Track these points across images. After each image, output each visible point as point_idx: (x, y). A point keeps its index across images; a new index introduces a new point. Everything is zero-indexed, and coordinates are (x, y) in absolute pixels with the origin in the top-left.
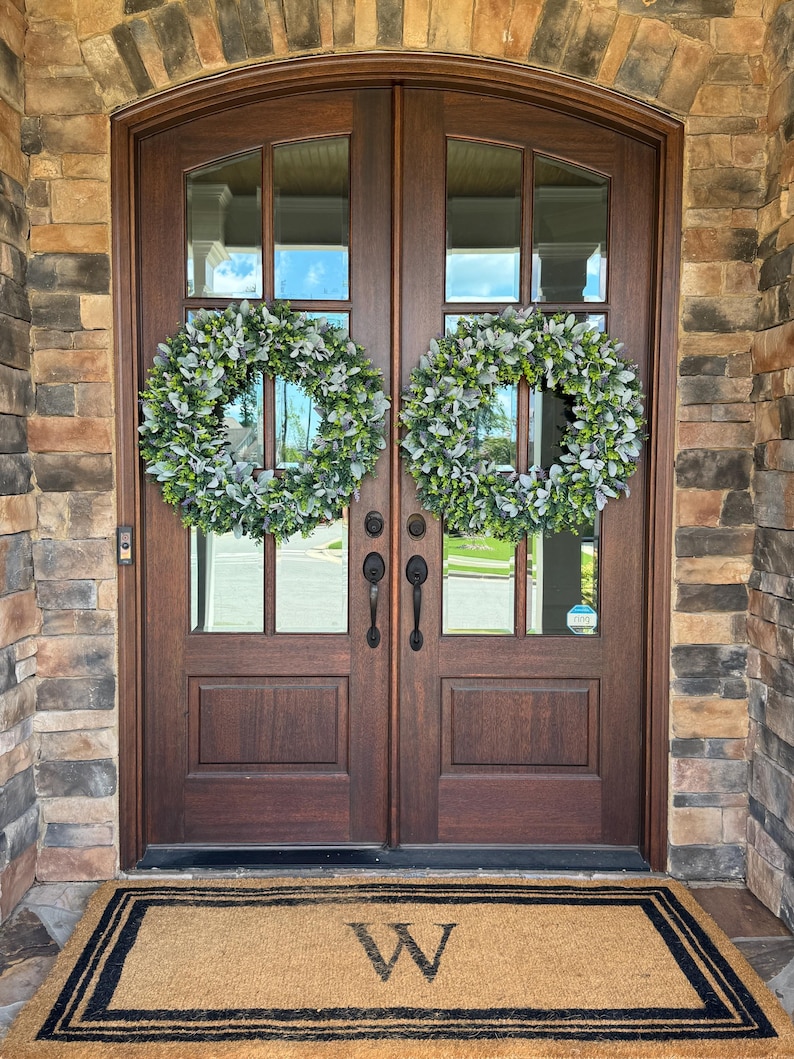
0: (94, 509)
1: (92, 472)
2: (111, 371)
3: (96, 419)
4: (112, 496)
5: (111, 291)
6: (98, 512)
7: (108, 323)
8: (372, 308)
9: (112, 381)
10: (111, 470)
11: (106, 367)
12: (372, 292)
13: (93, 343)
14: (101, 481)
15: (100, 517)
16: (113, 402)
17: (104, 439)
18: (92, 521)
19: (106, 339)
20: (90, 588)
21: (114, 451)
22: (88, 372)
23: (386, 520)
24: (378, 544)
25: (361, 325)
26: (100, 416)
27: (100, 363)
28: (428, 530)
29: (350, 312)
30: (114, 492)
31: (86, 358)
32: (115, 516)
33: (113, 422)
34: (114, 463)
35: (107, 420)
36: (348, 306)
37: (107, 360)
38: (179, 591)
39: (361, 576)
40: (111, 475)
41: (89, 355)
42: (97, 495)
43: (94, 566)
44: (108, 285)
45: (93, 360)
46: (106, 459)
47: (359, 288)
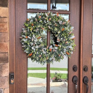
0: (3, 68)
1: (2, 58)
2: (8, 29)
3: (4, 43)
4: (8, 65)
5: (8, 6)
6: (4, 69)
7: (7, 15)
8: (75, 13)
9: (8, 32)
10: (8, 57)
11: (7, 28)
12: (75, 9)
13: (3, 21)
14: (5, 60)
15: (5, 71)
16: (9, 38)
17: (6, 49)
18: (2, 72)
19: (7, 20)
20: (2, 91)
21: (9, 52)
22: (2, 29)
23: (78, 67)
24: (76, 74)
25: (73, 17)
26: (5, 42)
27: (5, 27)
28: (88, 70)
29: (69, 14)
30: (8, 63)
31: (1, 25)
32: (9, 70)
33: (9, 43)
34: (9, 55)
35: (7, 43)
36: (69, 12)
37: (7, 26)
38: (24, 89)
39: (72, 82)
40: (8, 59)
41: (2, 25)
42: (4, 64)
43: (3, 85)
44: (8, 5)
45: (3, 26)
46: (7, 54)
47: (72, 8)
